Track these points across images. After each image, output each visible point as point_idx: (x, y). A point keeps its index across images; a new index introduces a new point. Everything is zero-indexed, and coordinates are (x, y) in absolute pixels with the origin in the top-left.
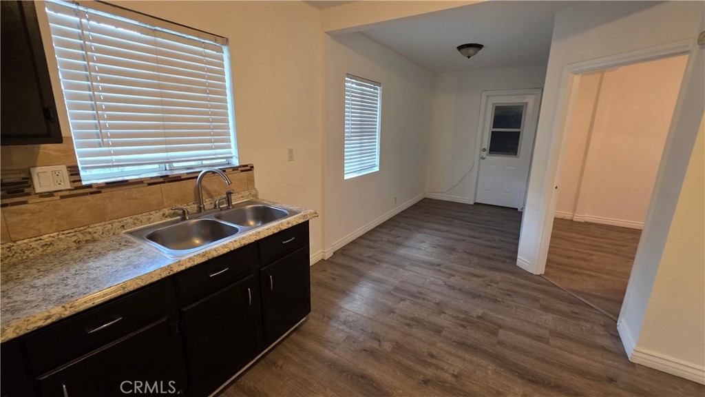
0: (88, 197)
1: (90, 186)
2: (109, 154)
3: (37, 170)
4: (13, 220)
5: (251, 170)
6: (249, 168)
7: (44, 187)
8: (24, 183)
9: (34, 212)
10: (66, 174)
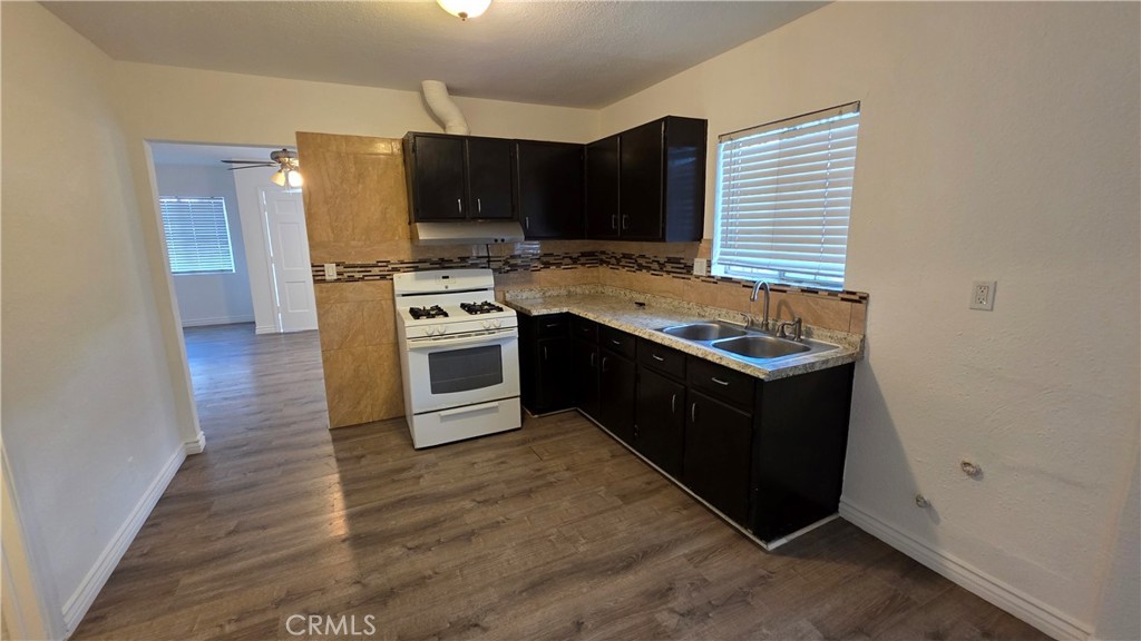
1: (713, 277)
3: (696, 260)
4: (686, 288)
5: (860, 302)
6: (856, 298)
7: (696, 272)
8: (692, 267)
9: (691, 287)
10: (705, 265)
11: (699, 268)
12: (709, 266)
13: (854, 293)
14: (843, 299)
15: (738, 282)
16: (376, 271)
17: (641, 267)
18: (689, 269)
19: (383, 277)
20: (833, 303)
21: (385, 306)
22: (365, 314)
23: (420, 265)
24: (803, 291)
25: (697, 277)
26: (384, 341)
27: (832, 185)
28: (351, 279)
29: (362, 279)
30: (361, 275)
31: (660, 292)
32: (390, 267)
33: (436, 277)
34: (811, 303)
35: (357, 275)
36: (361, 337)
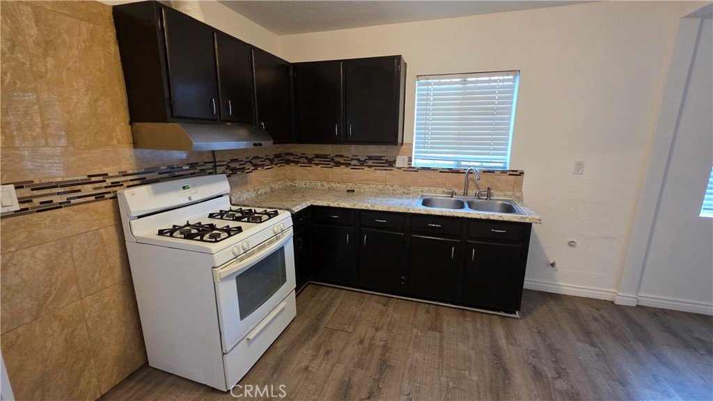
0: (413, 173)
1: (414, 168)
2: (427, 153)
3: (398, 157)
4: (388, 176)
5: (520, 175)
6: (518, 173)
7: (398, 164)
8: (394, 162)
9: (394, 175)
10: (407, 160)
11: (401, 162)
12: (410, 160)
13: (517, 171)
14: (510, 175)
15: (435, 170)
16: (88, 189)
17: (338, 164)
18: (391, 164)
19: (100, 197)
20: (504, 177)
21: (105, 237)
22: (76, 253)
23: (148, 176)
24: (484, 172)
25: (400, 168)
26: (108, 282)
27: (497, 114)
28: (47, 206)
29: (68, 203)
30: (64, 198)
31: (362, 180)
32: (109, 181)
33: (176, 189)
34: (490, 178)
35: (57, 200)
36: (74, 288)
